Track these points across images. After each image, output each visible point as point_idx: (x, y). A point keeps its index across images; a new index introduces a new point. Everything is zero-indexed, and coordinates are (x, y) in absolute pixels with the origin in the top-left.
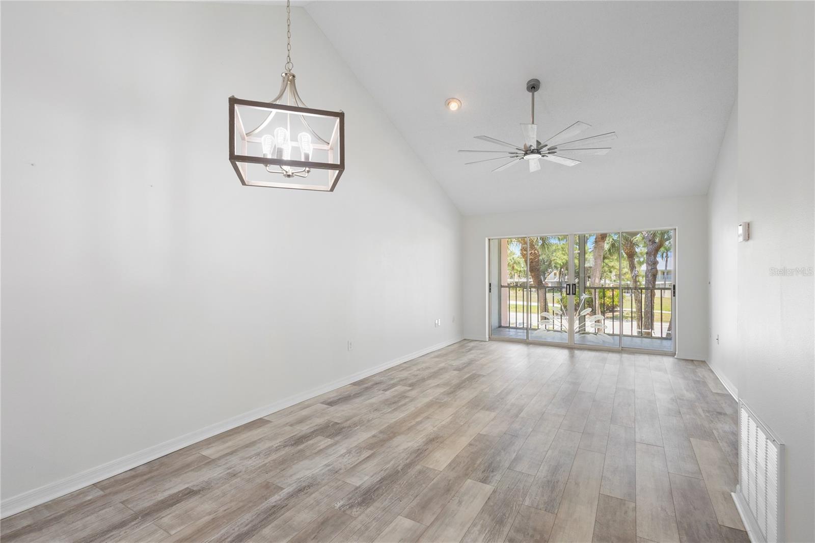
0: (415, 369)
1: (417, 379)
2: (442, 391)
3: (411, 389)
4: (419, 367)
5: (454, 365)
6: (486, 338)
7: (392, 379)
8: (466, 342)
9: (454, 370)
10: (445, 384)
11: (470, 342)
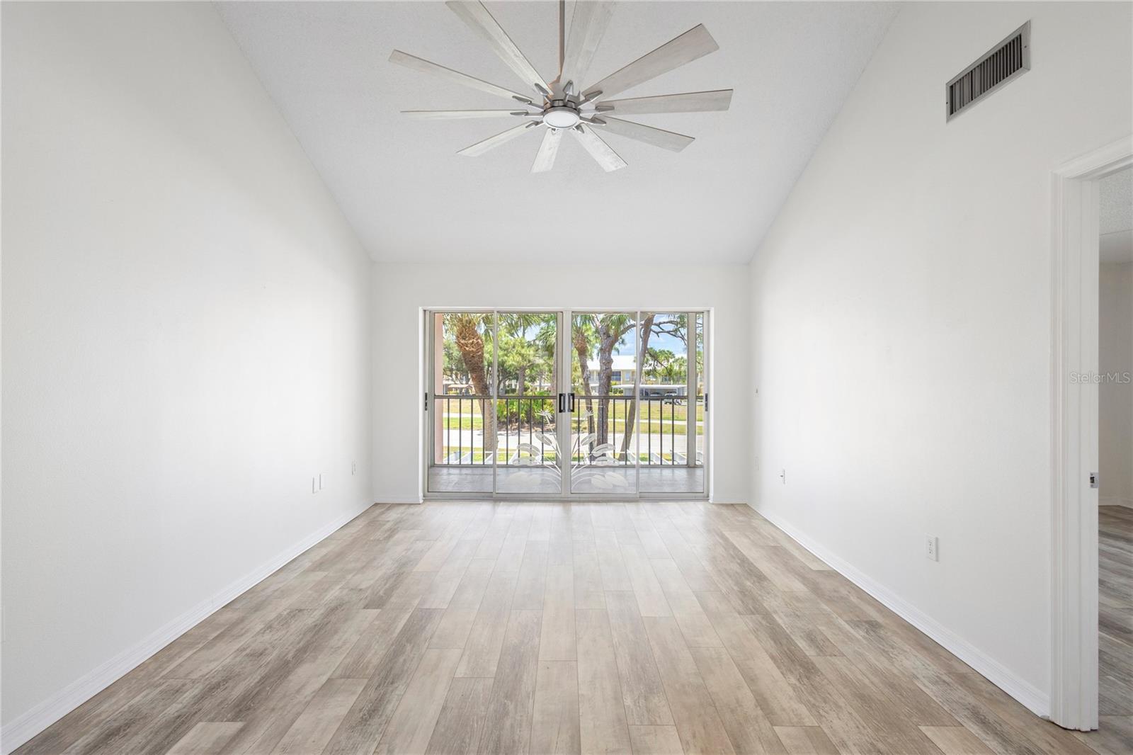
0: (260, 627)
1: (262, 672)
2: (343, 711)
3: (242, 730)
4: (271, 614)
5: (363, 586)
6: (418, 497)
7: (178, 691)
8: (378, 511)
9: (366, 607)
10: (349, 674)
11: (389, 509)
